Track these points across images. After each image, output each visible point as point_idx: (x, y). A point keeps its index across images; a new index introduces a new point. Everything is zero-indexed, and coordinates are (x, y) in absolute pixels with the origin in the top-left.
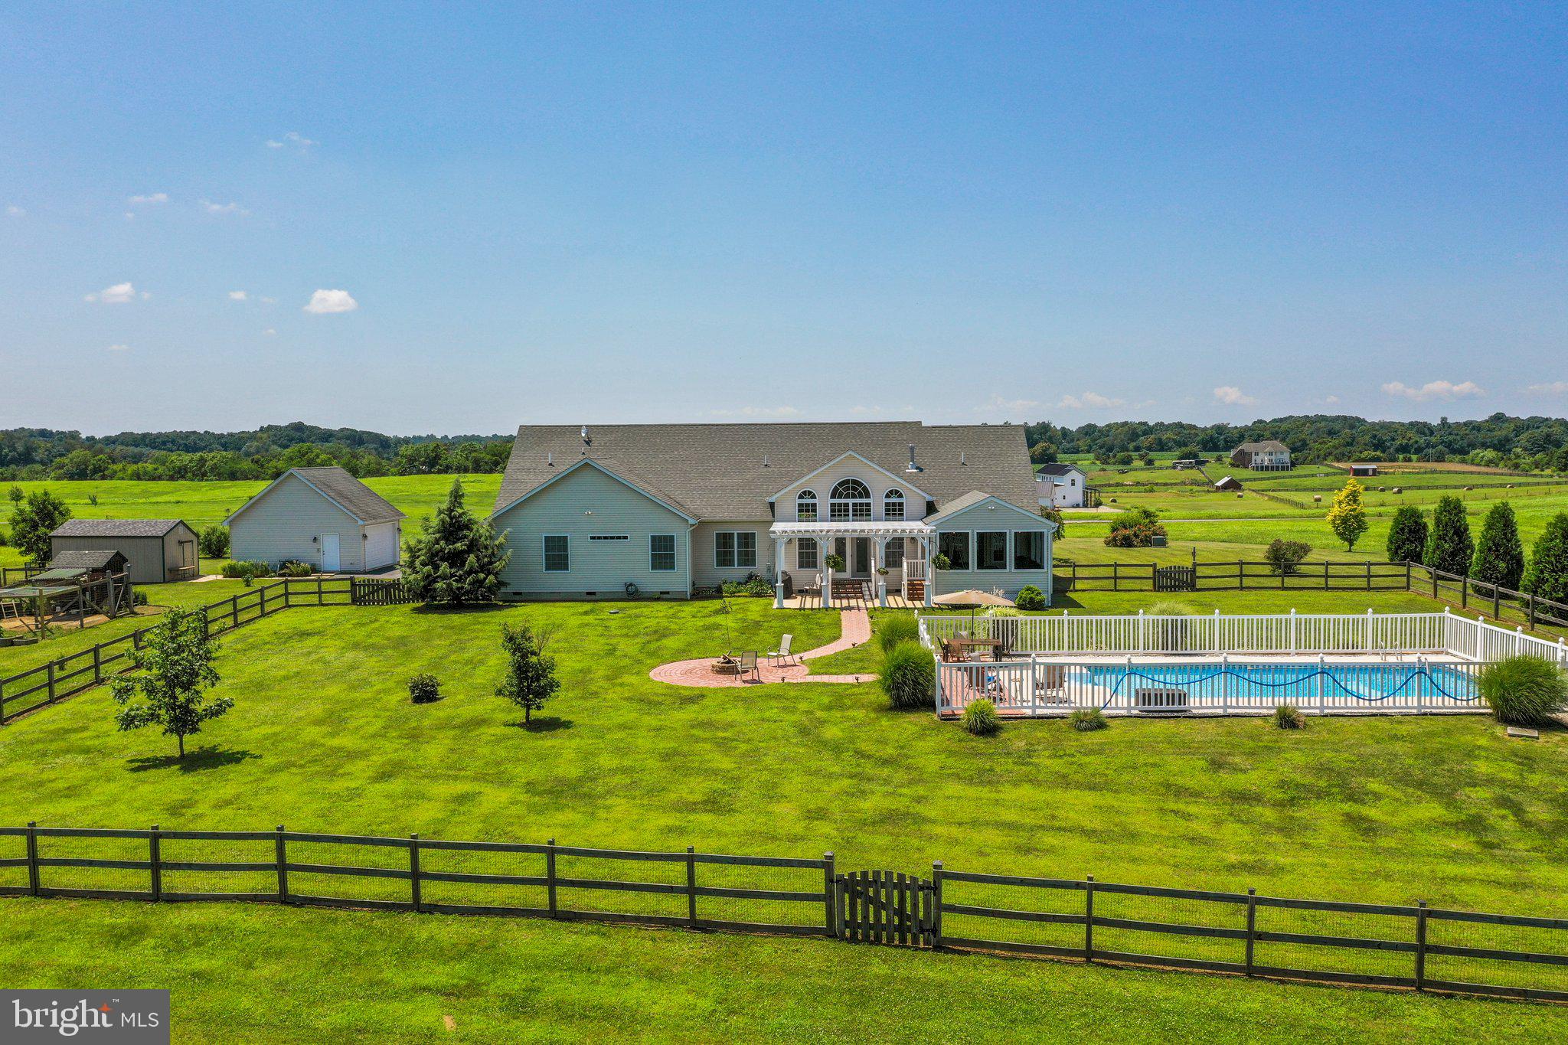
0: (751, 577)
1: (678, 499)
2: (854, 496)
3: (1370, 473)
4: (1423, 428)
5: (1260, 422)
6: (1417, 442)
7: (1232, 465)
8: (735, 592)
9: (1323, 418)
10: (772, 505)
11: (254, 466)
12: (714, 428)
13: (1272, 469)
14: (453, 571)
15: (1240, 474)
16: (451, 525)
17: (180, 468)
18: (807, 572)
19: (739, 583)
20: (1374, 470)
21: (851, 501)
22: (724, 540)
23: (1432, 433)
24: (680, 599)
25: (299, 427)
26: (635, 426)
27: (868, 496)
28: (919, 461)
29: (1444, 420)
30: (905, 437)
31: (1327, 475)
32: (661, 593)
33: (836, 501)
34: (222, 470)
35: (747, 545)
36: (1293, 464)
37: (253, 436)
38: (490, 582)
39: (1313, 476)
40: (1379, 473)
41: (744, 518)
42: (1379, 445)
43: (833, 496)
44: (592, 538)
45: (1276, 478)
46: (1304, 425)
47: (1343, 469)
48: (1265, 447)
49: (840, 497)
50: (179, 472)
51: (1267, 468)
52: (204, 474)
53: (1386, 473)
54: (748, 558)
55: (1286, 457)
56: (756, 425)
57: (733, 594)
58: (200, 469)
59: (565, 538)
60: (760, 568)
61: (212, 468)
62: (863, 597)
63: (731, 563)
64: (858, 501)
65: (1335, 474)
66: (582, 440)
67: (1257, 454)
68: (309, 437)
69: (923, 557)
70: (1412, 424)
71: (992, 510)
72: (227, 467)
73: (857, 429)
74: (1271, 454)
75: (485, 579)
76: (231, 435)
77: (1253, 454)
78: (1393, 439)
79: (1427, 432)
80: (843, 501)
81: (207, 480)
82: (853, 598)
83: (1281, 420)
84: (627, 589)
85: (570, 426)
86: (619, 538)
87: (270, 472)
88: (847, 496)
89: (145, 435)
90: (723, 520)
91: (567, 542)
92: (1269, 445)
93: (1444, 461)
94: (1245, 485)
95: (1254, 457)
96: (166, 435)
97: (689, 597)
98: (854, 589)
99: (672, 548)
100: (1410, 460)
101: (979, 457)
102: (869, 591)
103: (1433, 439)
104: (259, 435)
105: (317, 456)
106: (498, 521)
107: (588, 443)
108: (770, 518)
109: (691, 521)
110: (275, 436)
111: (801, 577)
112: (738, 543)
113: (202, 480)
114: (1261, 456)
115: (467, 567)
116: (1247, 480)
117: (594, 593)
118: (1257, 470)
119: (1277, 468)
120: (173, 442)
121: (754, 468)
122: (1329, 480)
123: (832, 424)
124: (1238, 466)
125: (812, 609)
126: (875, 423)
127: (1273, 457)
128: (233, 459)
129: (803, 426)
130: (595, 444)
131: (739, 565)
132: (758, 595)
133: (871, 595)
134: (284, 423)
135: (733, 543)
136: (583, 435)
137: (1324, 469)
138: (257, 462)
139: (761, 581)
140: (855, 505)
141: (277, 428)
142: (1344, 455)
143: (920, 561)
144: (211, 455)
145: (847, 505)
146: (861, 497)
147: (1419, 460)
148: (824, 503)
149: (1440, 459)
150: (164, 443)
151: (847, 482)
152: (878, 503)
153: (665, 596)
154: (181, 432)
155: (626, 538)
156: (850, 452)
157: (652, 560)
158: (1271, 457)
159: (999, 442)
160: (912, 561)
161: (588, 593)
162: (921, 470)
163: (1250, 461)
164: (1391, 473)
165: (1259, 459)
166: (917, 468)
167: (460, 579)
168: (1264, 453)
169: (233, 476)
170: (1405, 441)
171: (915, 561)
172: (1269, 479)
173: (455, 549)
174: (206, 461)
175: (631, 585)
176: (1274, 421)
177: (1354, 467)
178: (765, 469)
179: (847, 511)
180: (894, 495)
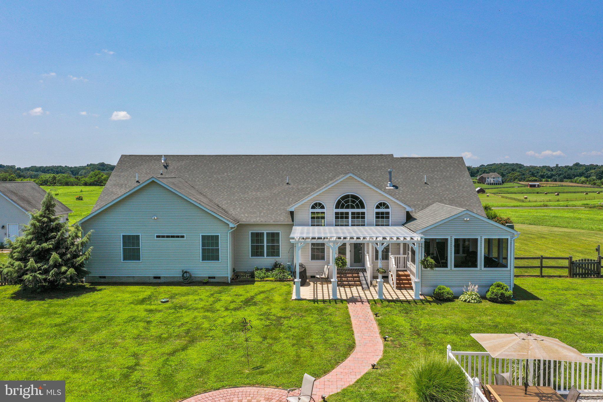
0: (276, 266)
1: (224, 207)
2: (353, 207)
3: (537, 186)
4: (548, 169)
5: (483, 165)
6: (547, 174)
7: (478, 183)
8: (263, 278)
9: (507, 164)
10: (292, 213)
11: (75, 180)
12: (253, 158)
13: (495, 184)
14: (39, 265)
15: (484, 186)
16: (42, 229)
17: (45, 181)
18: (318, 263)
19: (268, 270)
20: (538, 185)
21: (350, 211)
22: (257, 237)
23: (552, 170)
24: (222, 283)
25: (102, 164)
26: (200, 156)
27: (363, 207)
28: (395, 181)
29: (557, 165)
30: (383, 165)
31: (519, 187)
32: (209, 278)
33: (340, 210)
34: (62, 181)
35: (273, 241)
36: (503, 182)
37: (83, 168)
38: (71, 273)
39: (513, 187)
40: (540, 186)
41: (272, 222)
42: (533, 175)
43: (337, 207)
44: (158, 237)
45: (498, 188)
46: (501, 167)
47: (524, 185)
48: (491, 175)
49: (342, 207)
50: (44, 182)
51: (492, 184)
52: (55, 183)
53: (543, 186)
54: (274, 251)
55: (500, 179)
56: (281, 156)
57: (262, 279)
58: (53, 181)
59: (138, 237)
60: (283, 258)
61: (58, 181)
62: (361, 285)
63: (262, 255)
64: (356, 210)
65: (522, 187)
66: (162, 165)
67: (488, 178)
68: (106, 168)
69: (404, 253)
70: (543, 167)
71: (467, 221)
72: (64, 180)
73: (350, 159)
74: (494, 178)
75: (67, 271)
76: (76, 167)
77: (487, 178)
78: (538, 173)
79: (550, 170)
80: (344, 210)
81: (56, 186)
82: (353, 285)
83: (491, 165)
84: (183, 275)
85: (155, 156)
86: (178, 237)
87: (82, 182)
88: (347, 207)
89: (41, 167)
90: (256, 223)
91: (139, 240)
92: (493, 175)
93: (563, 181)
94: (487, 191)
95: (487, 179)
96: (49, 167)
97: (229, 282)
98: (353, 277)
99: (217, 245)
100: (548, 181)
101: (436, 178)
102: (366, 280)
103: (553, 173)
104: (87, 167)
105: (102, 176)
106: (85, 225)
107: (166, 167)
108: (291, 223)
109: (231, 225)
110: (93, 168)
111: (312, 266)
112: (267, 240)
113: (54, 186)
114: (490, 179)
115: (51, 262)
116: (486, 189)
117: (159, 278)
118: (488, 184)
119: (497, 184)
120: (52, 170)
121: (279, 185)
122: (520, 189)
123: (333, 155)
124: (481, 183)
125: (324, 301)
126: (361, 155)
127: (495, 179)
128: (67, 177)
129: (313, 157)
130: (170, 168)
131: (267, 256)
132: (281, 280)
133: (367, 284)
134: (96, 163)
135: (263, 239)
136: (163, 161)
137: (515, 184)
138: (77, 178)
139: (283, 268)
140: (353, 213)
141: (94, 165)
142: (522, 179)
143: (402, 256)
144: (58, 175)
145: (347, 213)
146: (358, 208)
147: (552, 181)
148: (330, 211)
149: (562, 181)
150: (48, 170)
151: (347, 196)
152: (370, 212)
153: (212, 280)
154: (56, 166)
155: (183, 237)
156: (351, 175)
157: (203, 253)
158: (494, 179)
159: (448, 169)
160: (397, 256)
161: (155, 278)
162: (396, 187)
163: (485, 181)
164: (545, 186)
165: (489, 180)
166: (394, 186)
167: (46, 271)
168: (491, 178)
169: (67, 184)
170: (542, 174)
171: (399, 256)
172: (495, 188)
173: (42, 248)
174: (56, 178)
175: (186, 272)
176: (488, 165)
177: (530, 184)
178: (287, 186)
179: (347, 218)
180: (382, 207)
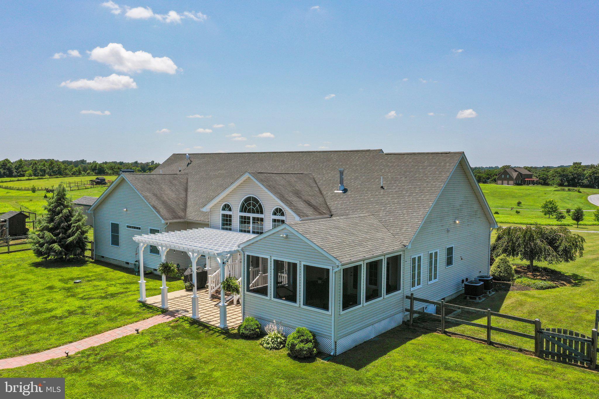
2: (254, 212)
21: (251, 215)
27: (262, 212)
33: (243, 214)
43: (241, 210)
44: (127, 227)
49: (245, 211)
59: (118, 225)
64: (256, 215)
71: (285, 238)
80: (247, 215)
86: (137, 228)
88: (249, 212)
91: (119, 228)
106: (95, 212)
109: (162, 221)
117: (128, 263)
140: (254, 219)
145: (249, 218)
146: (258, 212)
148: (236, 216)
151: (249, 199)
152: (268, 218)
155: (140, 229)
179: (249, 223)
180: (279, 213)
